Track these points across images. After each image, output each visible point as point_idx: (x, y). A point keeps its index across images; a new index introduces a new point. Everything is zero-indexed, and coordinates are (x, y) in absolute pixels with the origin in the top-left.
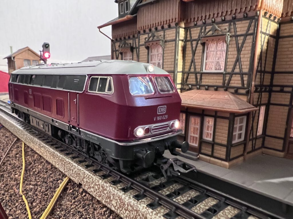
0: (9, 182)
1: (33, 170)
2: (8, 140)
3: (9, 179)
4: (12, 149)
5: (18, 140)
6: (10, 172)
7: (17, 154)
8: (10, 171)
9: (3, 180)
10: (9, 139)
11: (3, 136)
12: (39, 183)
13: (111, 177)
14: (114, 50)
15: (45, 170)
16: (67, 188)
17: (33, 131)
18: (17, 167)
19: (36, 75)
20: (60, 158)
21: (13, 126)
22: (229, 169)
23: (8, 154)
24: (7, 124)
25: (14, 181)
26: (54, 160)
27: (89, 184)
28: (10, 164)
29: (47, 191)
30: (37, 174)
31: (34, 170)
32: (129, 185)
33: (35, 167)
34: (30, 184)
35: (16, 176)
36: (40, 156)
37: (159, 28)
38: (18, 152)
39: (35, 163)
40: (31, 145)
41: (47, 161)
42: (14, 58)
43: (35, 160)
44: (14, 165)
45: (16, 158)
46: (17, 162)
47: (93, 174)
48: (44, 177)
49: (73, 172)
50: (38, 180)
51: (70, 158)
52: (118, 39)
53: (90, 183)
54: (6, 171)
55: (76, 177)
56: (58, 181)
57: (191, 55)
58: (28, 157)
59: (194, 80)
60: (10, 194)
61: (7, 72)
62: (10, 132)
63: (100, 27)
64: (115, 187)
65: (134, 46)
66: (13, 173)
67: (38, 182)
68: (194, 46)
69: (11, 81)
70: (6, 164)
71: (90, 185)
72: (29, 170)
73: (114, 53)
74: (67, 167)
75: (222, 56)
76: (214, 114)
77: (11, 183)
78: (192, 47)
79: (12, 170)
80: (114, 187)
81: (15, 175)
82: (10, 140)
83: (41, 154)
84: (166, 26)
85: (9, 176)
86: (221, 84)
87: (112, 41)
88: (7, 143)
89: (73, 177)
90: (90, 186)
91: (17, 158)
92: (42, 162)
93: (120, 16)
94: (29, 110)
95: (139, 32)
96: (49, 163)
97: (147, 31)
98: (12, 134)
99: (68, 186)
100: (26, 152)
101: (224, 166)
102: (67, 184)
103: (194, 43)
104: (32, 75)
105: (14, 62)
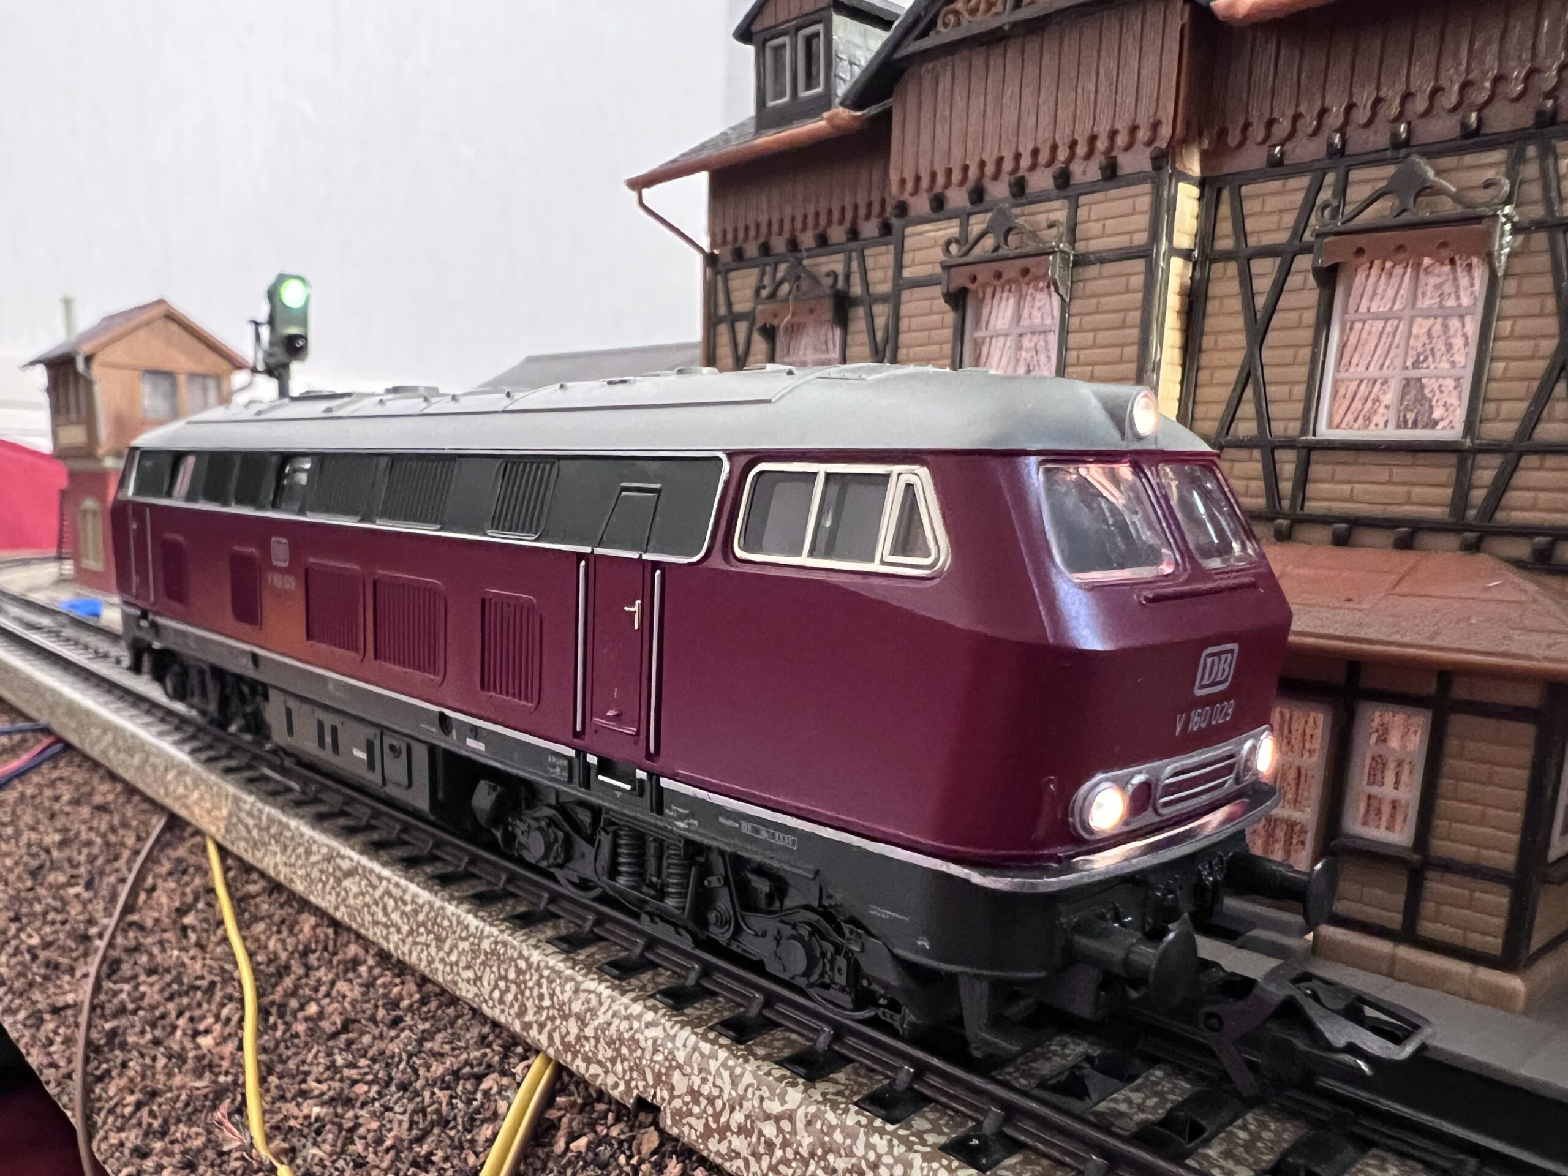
0: (161, 1078)
1: (302, 1007)
2: (113, 829)
3: (161, 1062)
4: (150, 881)
5: (175, 824)
6: (163, 1017)
7: (182, 912)
8: (157, 1013)
9: (124, 1065)
10: (116, 822)
11: (76, 802)
12: (360, 1088)
13: (849, 1068)
14: (722, 310)
15: (381, 1013)
16: (554, 1126)
17: (267, 779)
18: (198, 988)
19: (322, 459)
20: (486, 945)
21: (134, 746)
22: (1527, 1012)
23: (128, 909)
24: (95, 732)
25: (198, 1074)
26: (441, 954)
27: (710, 1110)
28: (151, 972)
29: (420, 1140)
30: (334, 1036)
31: (313, 1009)
32: (989, 1125)
33: (316, 990)
34: (304, 1094)
35: (206, 1041)
36: (335, 924)
37: (1041, 180)
38: (189, 899)
39: (308, 968)
40: (272, 862)
41: (384, 957)
42: (88, 359)
43: (306, 952)
44: (178, 979)
45: (186, 936)
46: (193, 958)
47: (728, 1048)
48: (388, 1053)
49: (589, 1032)
50: (353, 1073)
51: (549, 941)
52: (752, 250)
53: (719, 1103)
54: (135, 1012)
55: (613, 1061)
56: (479, 1078)
57: (1240, 339)
58: (260, 927)
59: (1258, 486)
60: (184, 1153)
61: (44, 444)
62: (113, 777)
63: (639, 184)
64: (902, 1132)
65: (856, 289)
66: (182, 1022)
67: (354, 1082)
68: (1263, 285)
69: (130, 491)
70: (126, 969)
71: (717, 1116)
72: (282, 1007)
73: (723, 329)
74: (541, 997)
75: (1440, 347)
76: (1431, 688)
77: (177, 1081)
78: (1248, 293)
79: (171, 1006)
80: (893, 1134)
81: (196, 1034)
82: (125, 825)
83: (341, 914)
84: (1086, 172)
85: (156, 1042)
86: (1439, 512)
87: (711, 260)
88: (108, 844)
89: (588, 1060)
90: (723, 1120)
91: (193, 937)
92: (355, 963)
93: (765, 118)
94: (266, 658)
95: (902, 209)
96: (402, 969)
97: (957, 198)
98: (131, 790)
99: (553, 1114)
100: (240, 903)
101: (1499, 999)
102: (548, 1101)
103: (1264, 271)
104: (287, 457)
105: (89, 383)
